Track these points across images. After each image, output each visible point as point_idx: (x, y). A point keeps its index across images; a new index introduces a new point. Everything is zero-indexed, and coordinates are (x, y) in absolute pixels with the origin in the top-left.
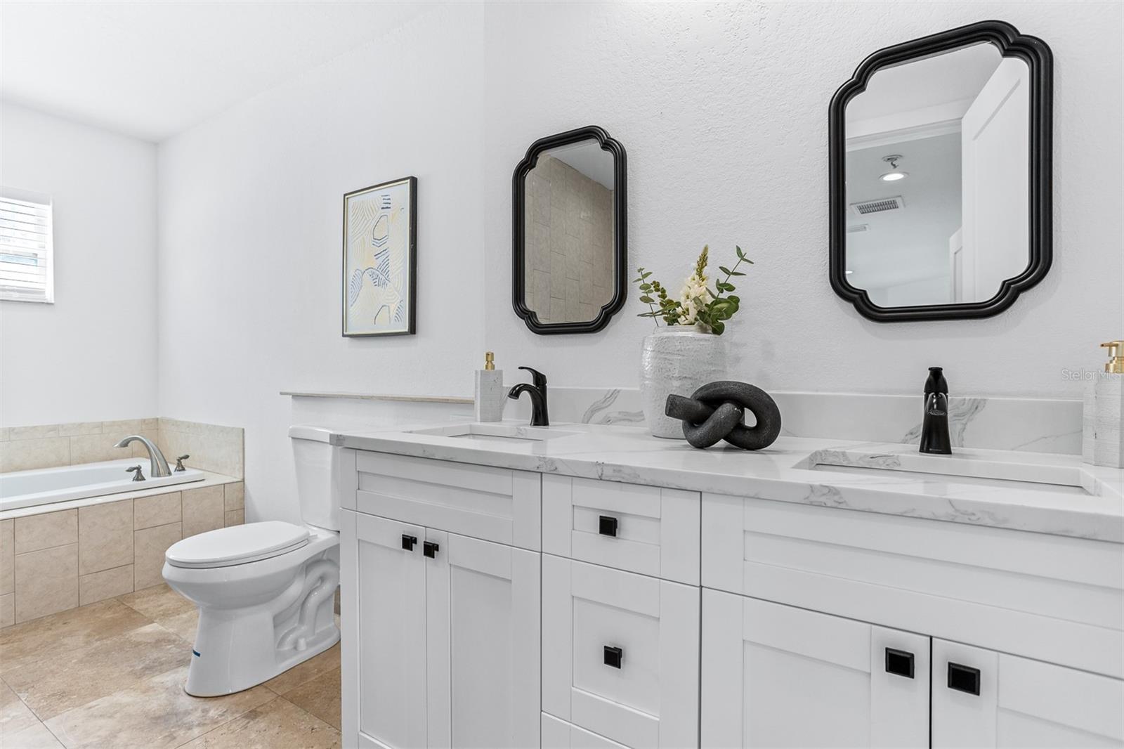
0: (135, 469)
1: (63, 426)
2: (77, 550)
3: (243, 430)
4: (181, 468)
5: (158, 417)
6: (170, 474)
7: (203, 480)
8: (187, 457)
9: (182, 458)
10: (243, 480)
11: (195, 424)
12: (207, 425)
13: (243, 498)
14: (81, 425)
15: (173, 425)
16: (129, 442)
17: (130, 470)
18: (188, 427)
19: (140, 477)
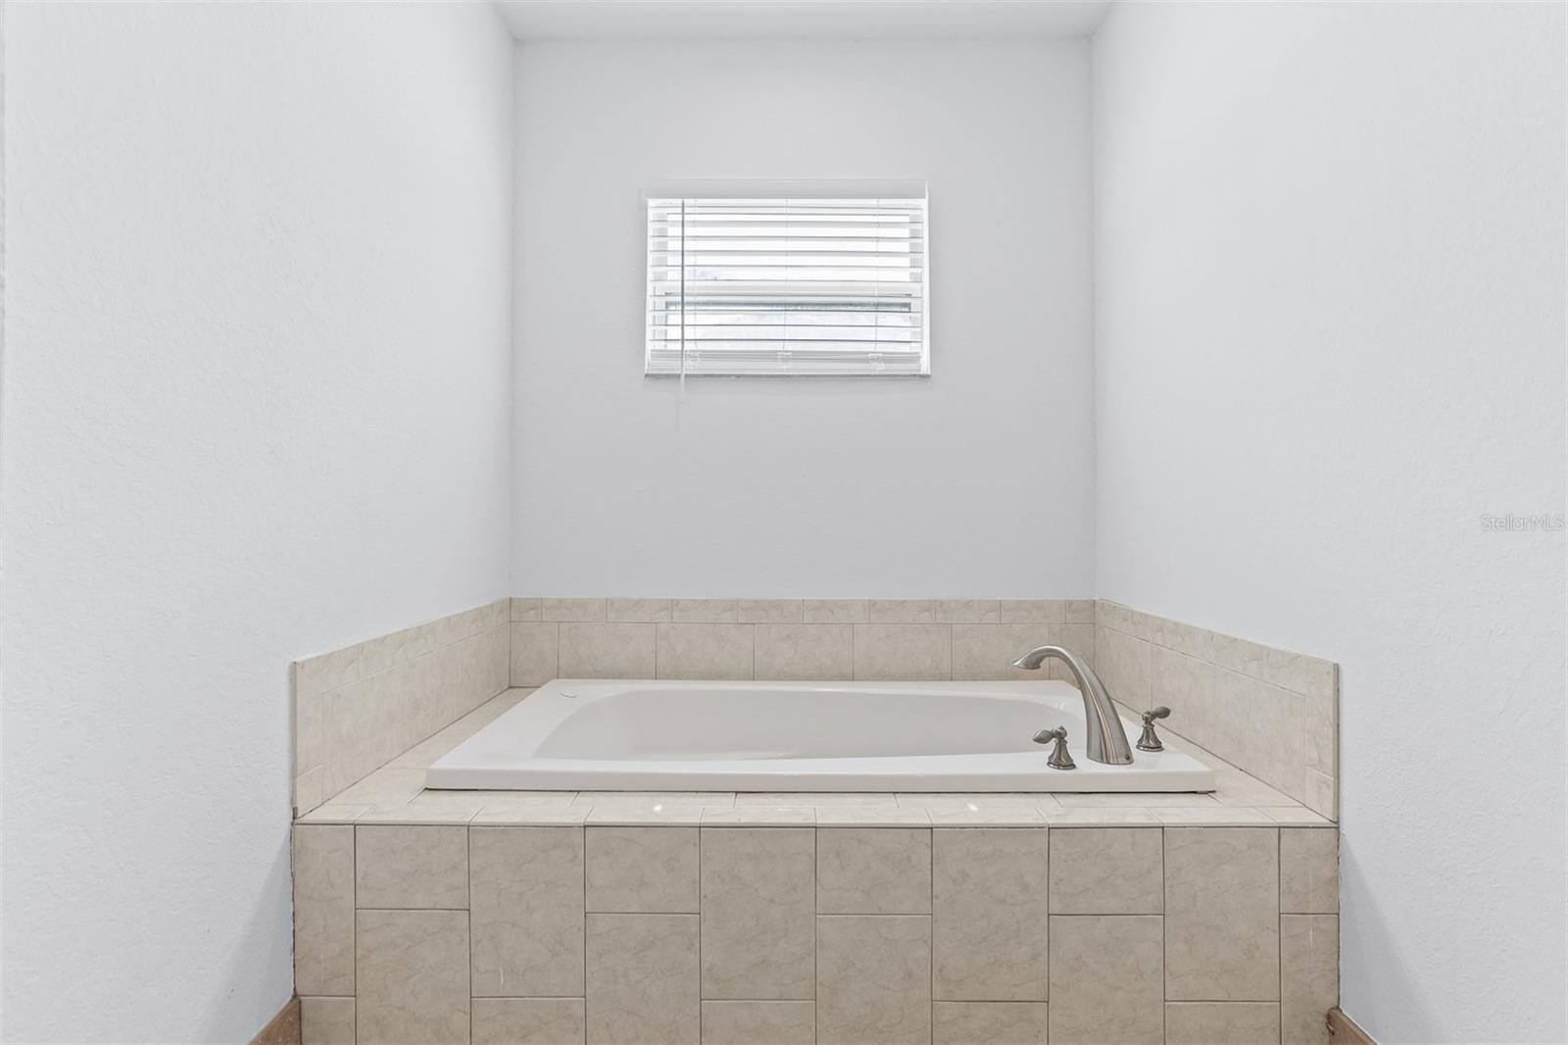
0: (1052, 735)
1: (941, 603)
2: (929, 933)
3: (1337, 668)
4: (1152, 744)
5: (1095, 598)
6: (1128, 758)
7: (1214, 792)
8: (1165, 713)
9: (1155, 715)
10: (1336, 825)
11: (1176, 624)
12: (1211, 635)
13: (1335, 881)
14: (968, 603)
15: (1125, 620)
16: (1041, 659)
17: (1042, 740)
18: (1161, 630)
19: (1061, 760)
